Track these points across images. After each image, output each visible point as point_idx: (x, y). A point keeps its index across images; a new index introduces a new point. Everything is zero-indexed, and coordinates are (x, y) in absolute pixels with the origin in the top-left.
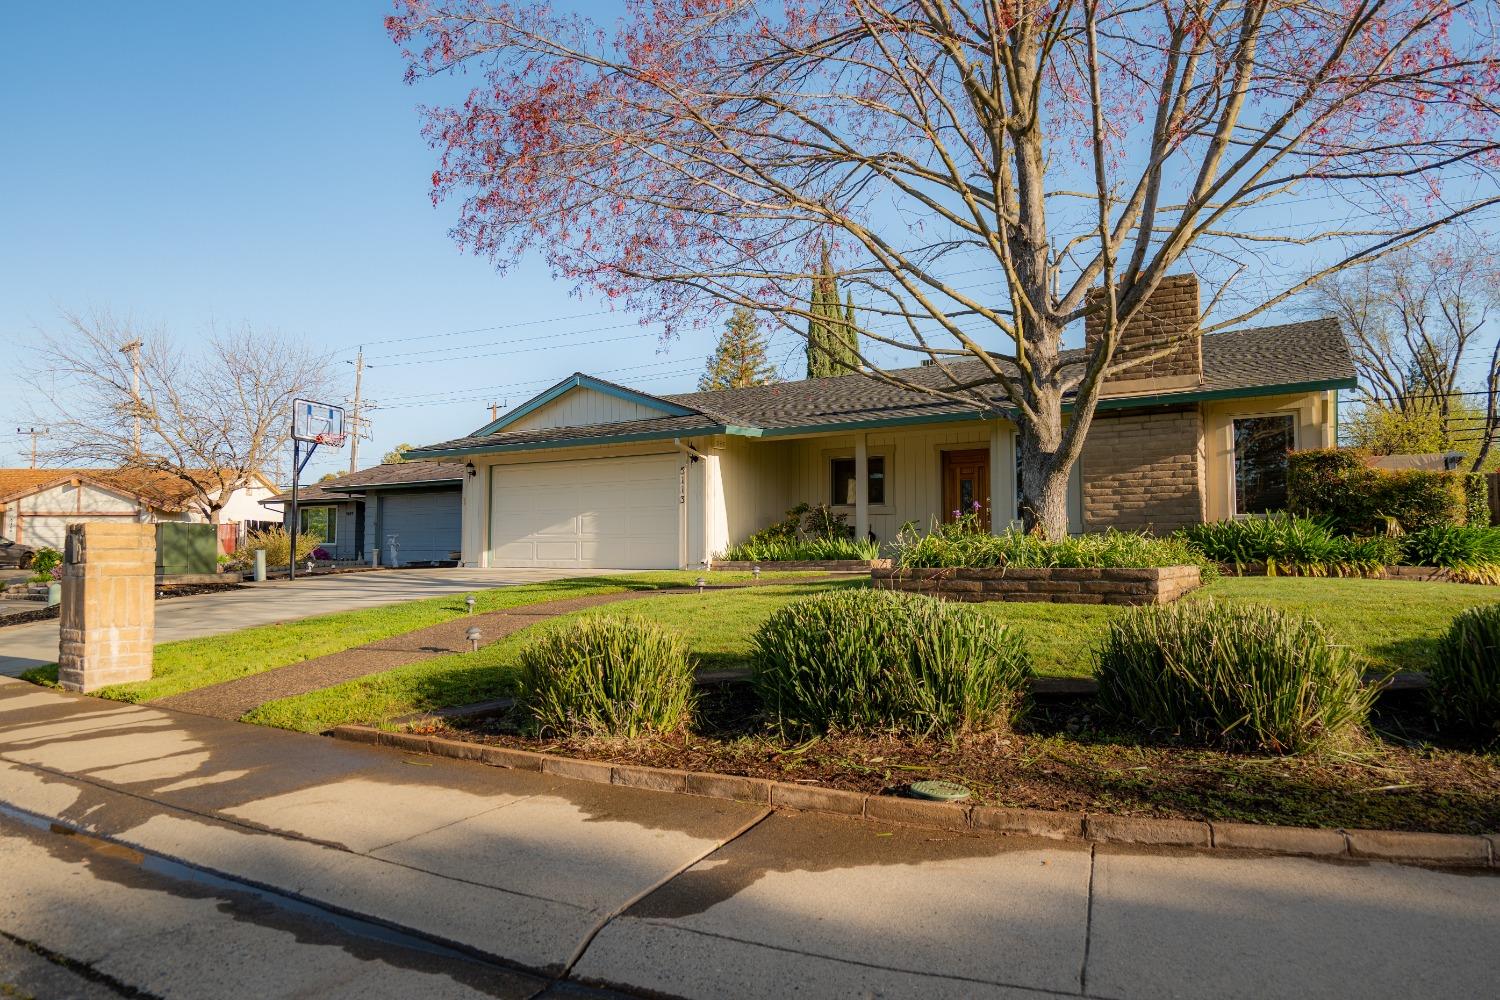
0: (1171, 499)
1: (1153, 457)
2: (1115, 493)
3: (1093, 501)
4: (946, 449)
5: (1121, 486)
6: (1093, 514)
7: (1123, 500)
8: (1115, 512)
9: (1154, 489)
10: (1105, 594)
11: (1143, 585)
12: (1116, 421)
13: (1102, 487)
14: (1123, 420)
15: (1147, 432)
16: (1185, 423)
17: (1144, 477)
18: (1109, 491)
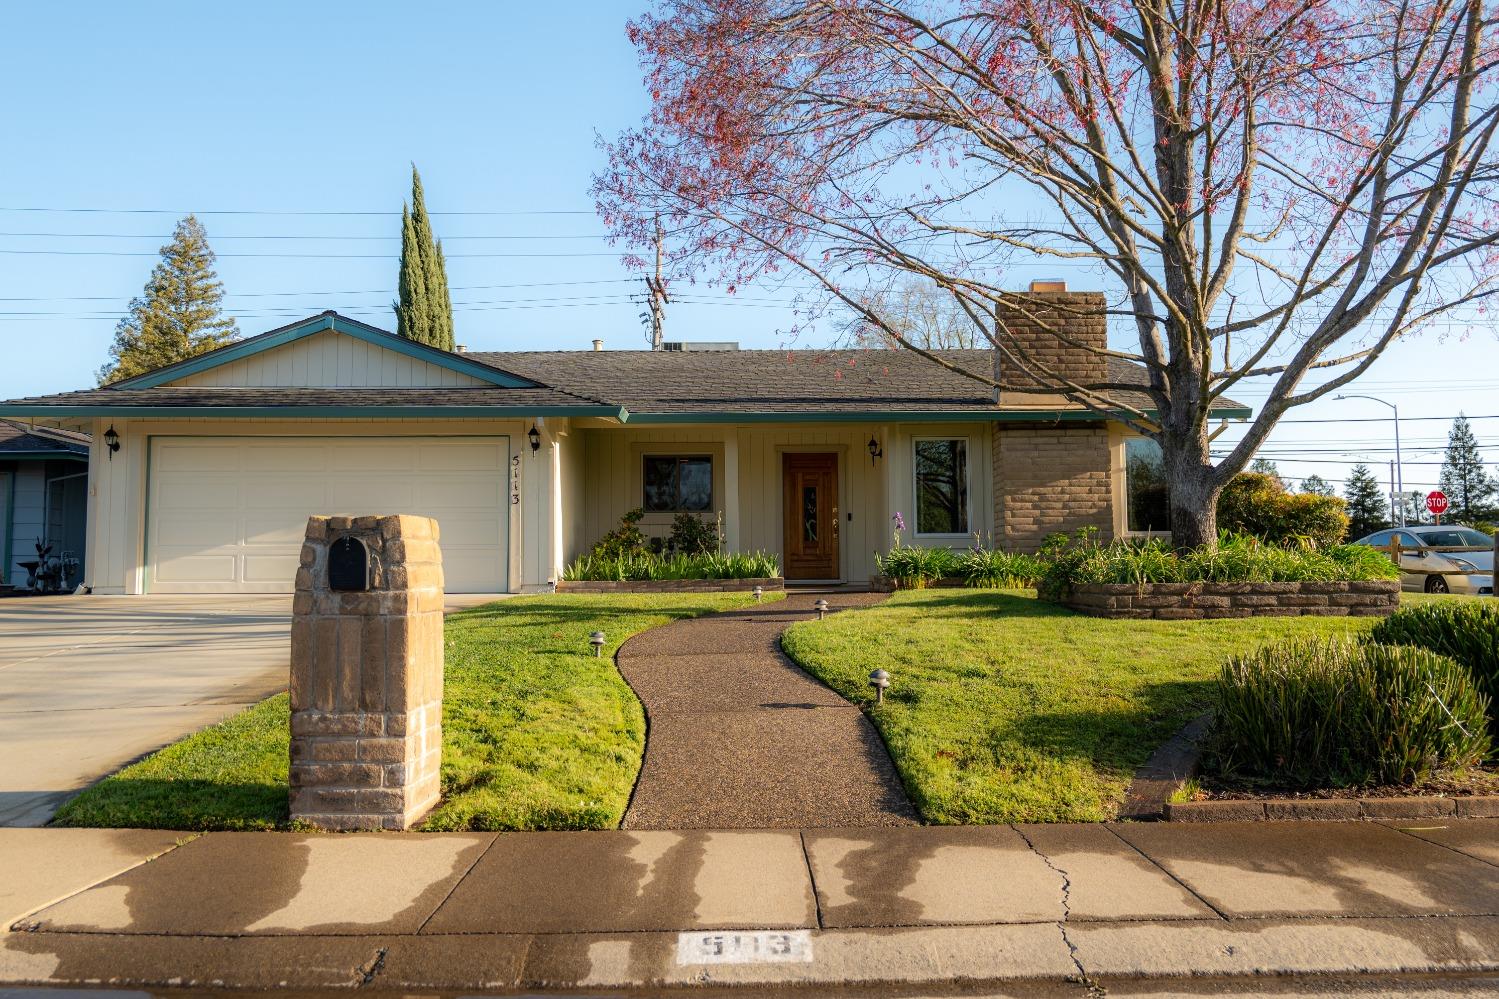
0: (1089, 515)
1: (1070, 472)
2: (1035, 507)
3: (1013, 516)
4: (788, 450)
5: (1041, 500)
6: (1013, 529)
7: (1043, 515)
8: (1035, 527)
9: (1072, 504)
10: (1352, 606)
11: (1385, 597)
12: (1033, 433)
13: (1022, 501)
14: (1040, 432)
15: (1062, 446)
16: (1098, 439)
17: (1063, 492)
18: (1029, 505)
